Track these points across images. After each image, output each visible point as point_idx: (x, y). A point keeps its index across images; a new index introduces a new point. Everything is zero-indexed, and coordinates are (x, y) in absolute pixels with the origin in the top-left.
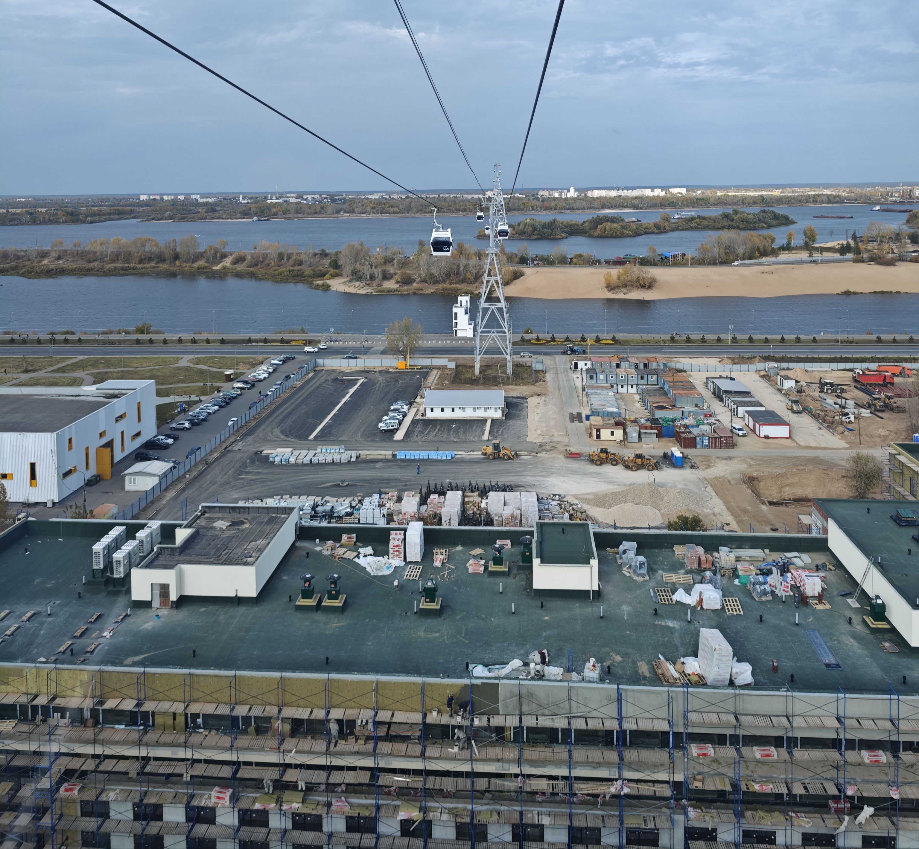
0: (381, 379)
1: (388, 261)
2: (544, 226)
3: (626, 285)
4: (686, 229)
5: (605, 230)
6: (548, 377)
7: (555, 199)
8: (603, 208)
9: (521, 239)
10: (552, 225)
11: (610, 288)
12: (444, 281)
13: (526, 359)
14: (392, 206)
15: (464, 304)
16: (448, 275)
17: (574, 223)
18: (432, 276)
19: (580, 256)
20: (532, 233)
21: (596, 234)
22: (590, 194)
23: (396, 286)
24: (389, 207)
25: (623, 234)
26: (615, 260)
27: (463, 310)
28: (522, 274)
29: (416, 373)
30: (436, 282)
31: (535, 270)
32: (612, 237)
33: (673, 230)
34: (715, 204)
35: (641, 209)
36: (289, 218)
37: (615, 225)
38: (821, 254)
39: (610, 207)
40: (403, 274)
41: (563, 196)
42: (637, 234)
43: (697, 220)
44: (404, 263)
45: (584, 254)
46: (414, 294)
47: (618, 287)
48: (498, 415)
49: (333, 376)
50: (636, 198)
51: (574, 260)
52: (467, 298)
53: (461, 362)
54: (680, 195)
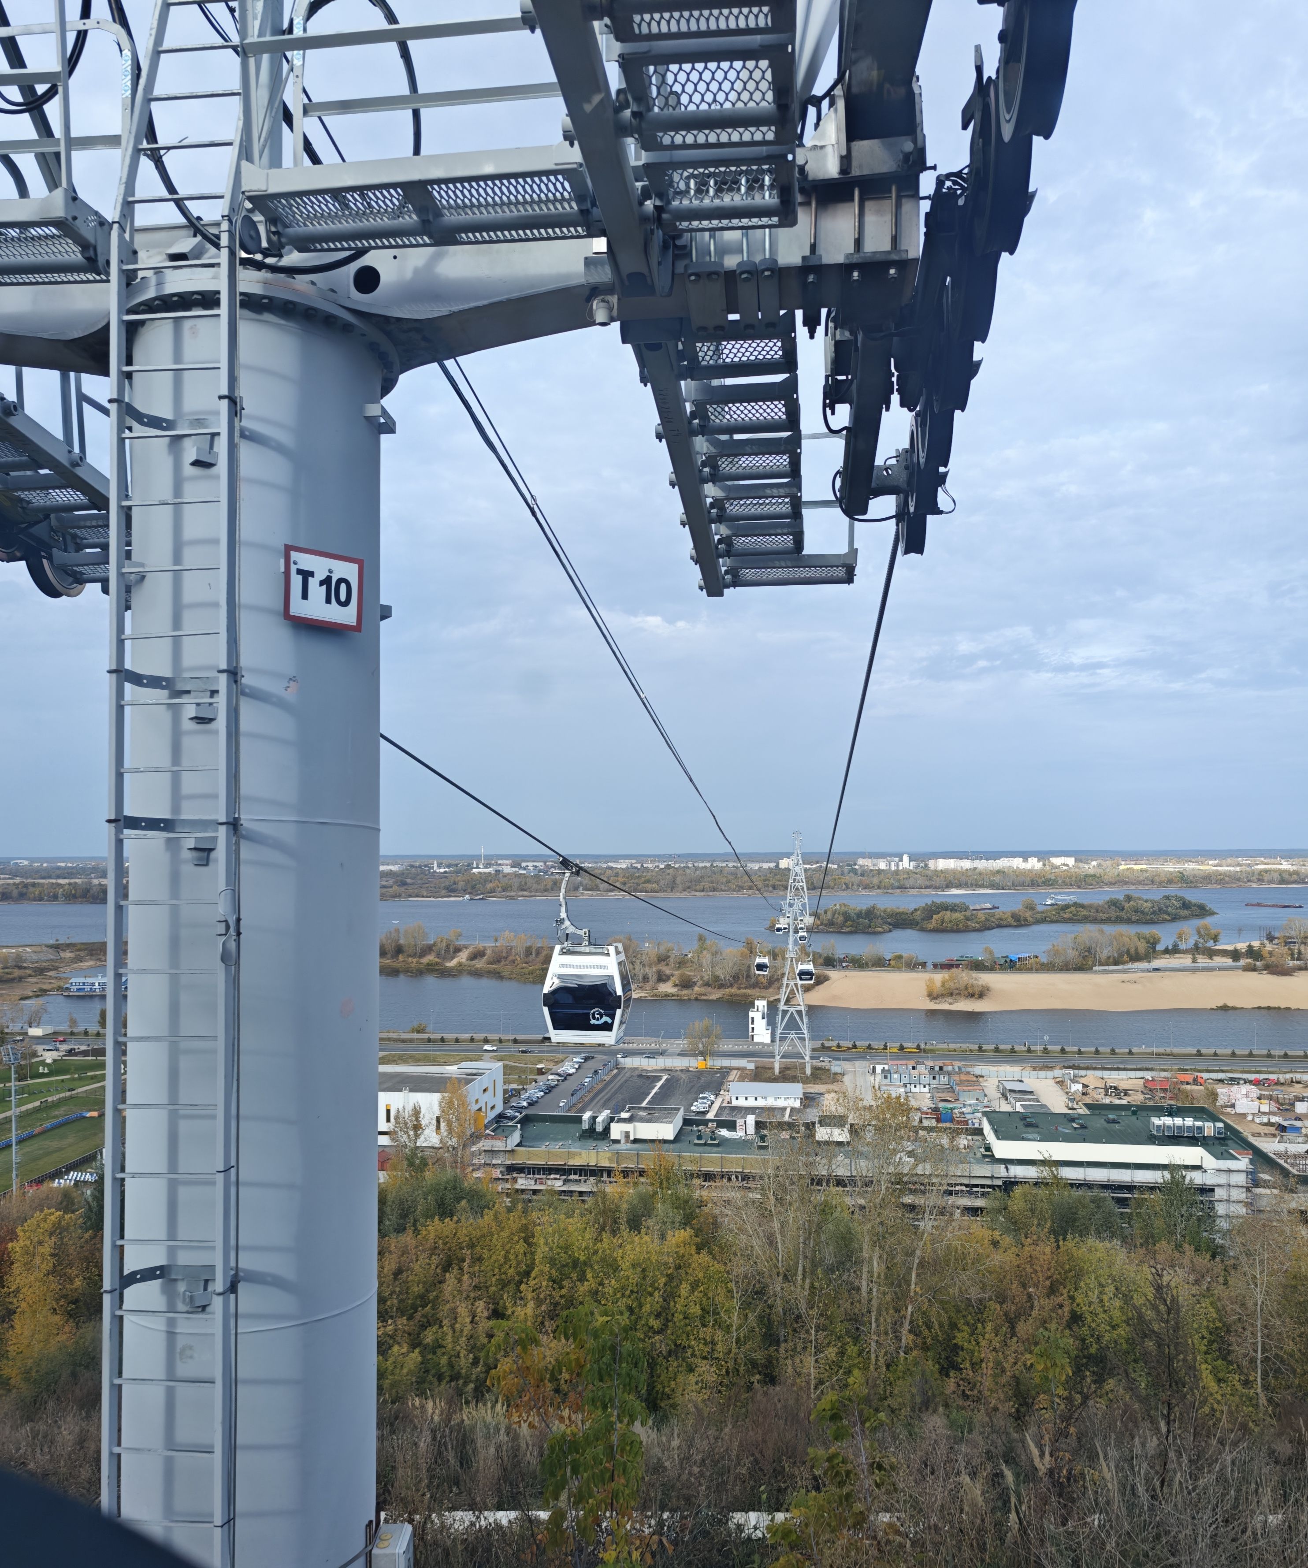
0: (683, 1076)
1: (663, 959)
2: (859, 915)
3: (951, 993)
4: (1057, 921)
5: (943, 922)
6: (846, 1079)
7: (880, 872)
8: (947, 886)
9: (828, 932)
10: (870, 914)
11: (933, 996)
12: (731, 985)
13: (825, 1062)
14: (648, 881)
15: (761, 1008)
16: (736, 978)
17: (901, 910)
18: (716, 978)
19: (900, 957)
20: (843, 925)
21: (930, 926)
22: (932, 864)
23: (674, 990)
24: (645, 883)
25: (967, 927)
26: (946, 962)
27: (760, 1015)
28: (826, 978)
29: (716, 1072)
30: (721, 986)
31: (843, 973)
32: (952, 931)
33: (1038, 922)
34: (1111, 884)
35: (1003, 889)
36: (512, 897)
37: (957, 915)
38: (1211, 958)
39: (959, 886)
40: (681, 975)
41: (893, 868)
42: (985, 927)
43: (1073, 909)
44: (682, 963)
45: (905, 955)
46: (696, 999)
47: (943, 996)
48: (797, 1104)
49: (637, 1073)
50: (999, 872)
51: (892, 963)
52: (764, 1003)
53: (760, 1065)
54: (1065, 868)
